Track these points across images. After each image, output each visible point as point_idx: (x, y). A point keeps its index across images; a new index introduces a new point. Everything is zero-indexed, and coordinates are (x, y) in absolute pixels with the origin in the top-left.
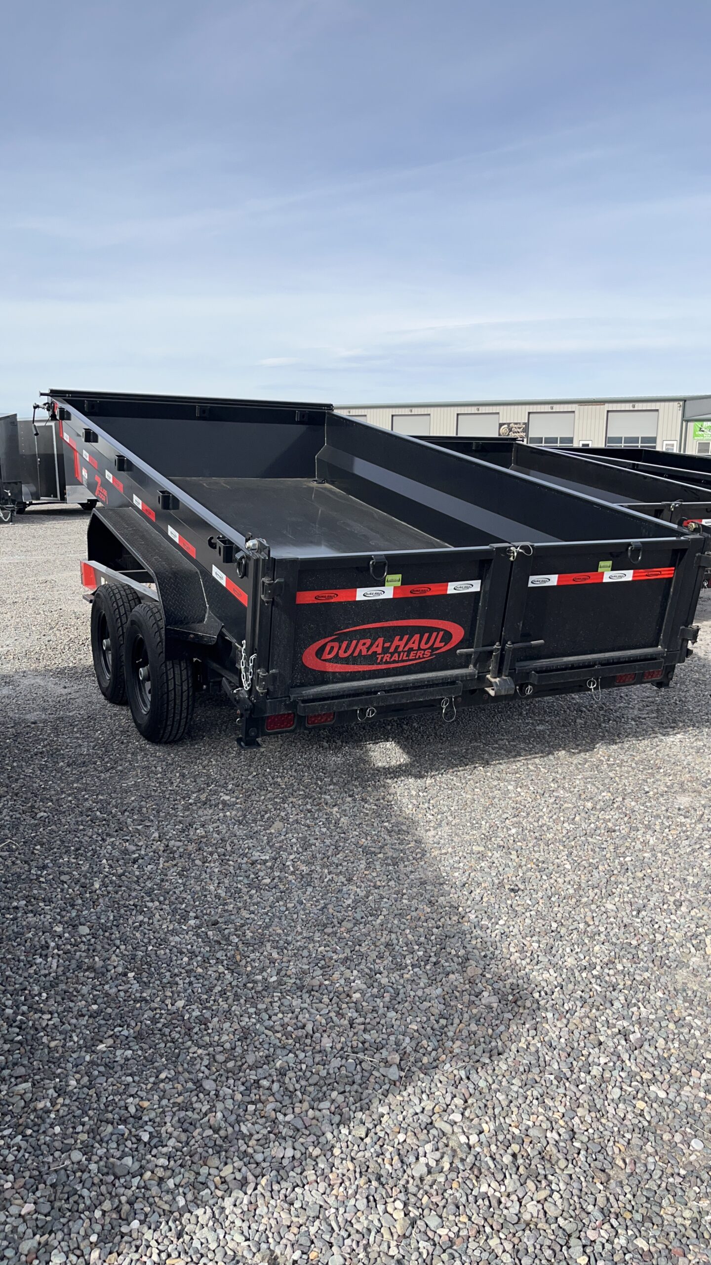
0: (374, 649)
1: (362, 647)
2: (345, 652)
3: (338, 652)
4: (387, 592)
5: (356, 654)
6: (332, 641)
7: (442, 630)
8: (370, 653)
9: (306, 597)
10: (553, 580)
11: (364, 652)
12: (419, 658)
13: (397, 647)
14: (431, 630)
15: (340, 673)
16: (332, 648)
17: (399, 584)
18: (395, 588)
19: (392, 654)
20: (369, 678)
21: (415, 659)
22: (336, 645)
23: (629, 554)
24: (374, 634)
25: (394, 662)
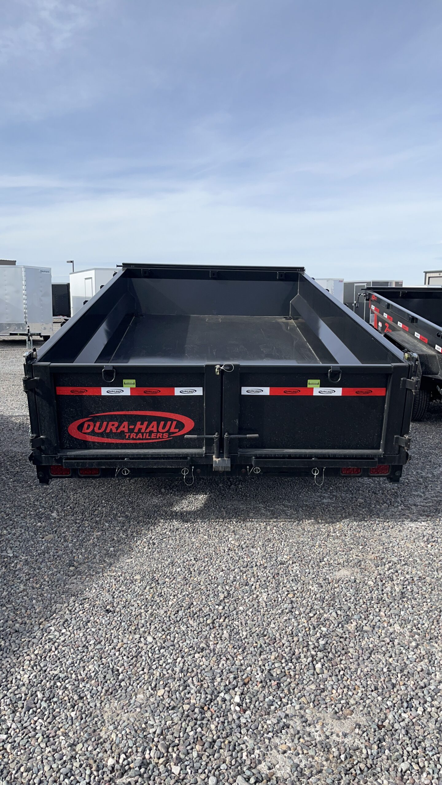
0: (121, 429)
1: (112, 427)
2: (99, 429)
3: (94, 429)
4: (126, 391)
5: (108, 431)
6: (88, 421)
7: (175, 420)
8: (119, 431)
9: (65, 391)
10: (266, 391)
11: (114, 430)
12: (159, 438)
13: (140, 430)
14: (166, 420)
15: (98, 443)
16: (89, 425)
17: (134, 386)
18: (132, 389)
19: (137, 434)
20: (121, 448)
21: (156, 439)
22: (91, 423)
23: (329, 375)
24: (121, 419)
25: (139, 439)
